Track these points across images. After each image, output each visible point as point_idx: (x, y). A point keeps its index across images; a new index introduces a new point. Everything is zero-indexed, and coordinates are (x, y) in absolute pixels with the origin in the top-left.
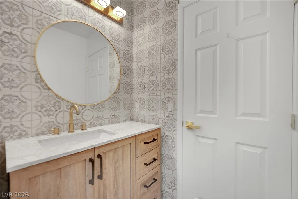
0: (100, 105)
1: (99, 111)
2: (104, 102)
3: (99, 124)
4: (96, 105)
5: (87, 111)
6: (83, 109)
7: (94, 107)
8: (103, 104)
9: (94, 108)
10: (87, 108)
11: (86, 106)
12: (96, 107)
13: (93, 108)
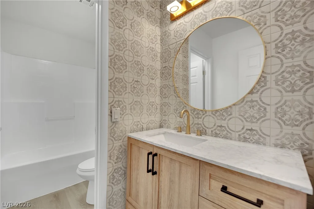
0: (224, 112)
1: (222, 119)
2: (230, 107)
3: (223, 136)
4: (219, 112)
5: (207, 117)
6: (204, 114)
7: (216, 113)
8: (228, 110)
9: (217, 115)
10: (207, 114)
11: (207, 112)
12: (218, 113)
13: (214, 115)
